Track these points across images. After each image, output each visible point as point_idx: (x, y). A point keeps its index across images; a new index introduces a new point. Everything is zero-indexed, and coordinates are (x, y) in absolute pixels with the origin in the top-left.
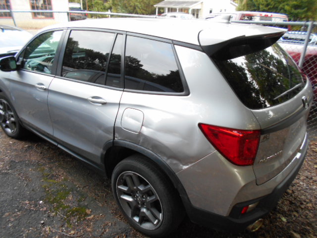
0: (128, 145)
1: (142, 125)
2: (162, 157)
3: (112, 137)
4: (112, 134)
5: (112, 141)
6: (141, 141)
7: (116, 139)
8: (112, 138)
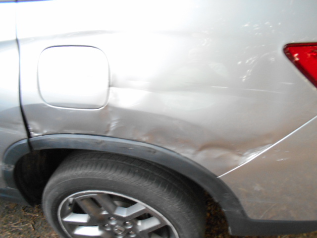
0: (76, 142)
1: (110, 86)
2: (178, 151)
3: (21, 133)
4: (22, 127)
5: (25, 141)
6: (113, 125)
7: (33, 134)
8: (24, 134)
